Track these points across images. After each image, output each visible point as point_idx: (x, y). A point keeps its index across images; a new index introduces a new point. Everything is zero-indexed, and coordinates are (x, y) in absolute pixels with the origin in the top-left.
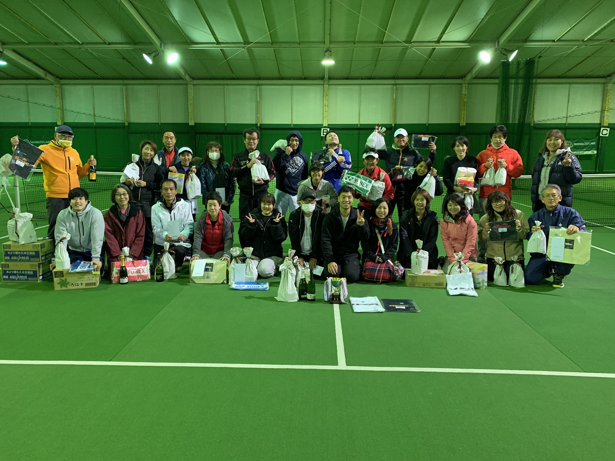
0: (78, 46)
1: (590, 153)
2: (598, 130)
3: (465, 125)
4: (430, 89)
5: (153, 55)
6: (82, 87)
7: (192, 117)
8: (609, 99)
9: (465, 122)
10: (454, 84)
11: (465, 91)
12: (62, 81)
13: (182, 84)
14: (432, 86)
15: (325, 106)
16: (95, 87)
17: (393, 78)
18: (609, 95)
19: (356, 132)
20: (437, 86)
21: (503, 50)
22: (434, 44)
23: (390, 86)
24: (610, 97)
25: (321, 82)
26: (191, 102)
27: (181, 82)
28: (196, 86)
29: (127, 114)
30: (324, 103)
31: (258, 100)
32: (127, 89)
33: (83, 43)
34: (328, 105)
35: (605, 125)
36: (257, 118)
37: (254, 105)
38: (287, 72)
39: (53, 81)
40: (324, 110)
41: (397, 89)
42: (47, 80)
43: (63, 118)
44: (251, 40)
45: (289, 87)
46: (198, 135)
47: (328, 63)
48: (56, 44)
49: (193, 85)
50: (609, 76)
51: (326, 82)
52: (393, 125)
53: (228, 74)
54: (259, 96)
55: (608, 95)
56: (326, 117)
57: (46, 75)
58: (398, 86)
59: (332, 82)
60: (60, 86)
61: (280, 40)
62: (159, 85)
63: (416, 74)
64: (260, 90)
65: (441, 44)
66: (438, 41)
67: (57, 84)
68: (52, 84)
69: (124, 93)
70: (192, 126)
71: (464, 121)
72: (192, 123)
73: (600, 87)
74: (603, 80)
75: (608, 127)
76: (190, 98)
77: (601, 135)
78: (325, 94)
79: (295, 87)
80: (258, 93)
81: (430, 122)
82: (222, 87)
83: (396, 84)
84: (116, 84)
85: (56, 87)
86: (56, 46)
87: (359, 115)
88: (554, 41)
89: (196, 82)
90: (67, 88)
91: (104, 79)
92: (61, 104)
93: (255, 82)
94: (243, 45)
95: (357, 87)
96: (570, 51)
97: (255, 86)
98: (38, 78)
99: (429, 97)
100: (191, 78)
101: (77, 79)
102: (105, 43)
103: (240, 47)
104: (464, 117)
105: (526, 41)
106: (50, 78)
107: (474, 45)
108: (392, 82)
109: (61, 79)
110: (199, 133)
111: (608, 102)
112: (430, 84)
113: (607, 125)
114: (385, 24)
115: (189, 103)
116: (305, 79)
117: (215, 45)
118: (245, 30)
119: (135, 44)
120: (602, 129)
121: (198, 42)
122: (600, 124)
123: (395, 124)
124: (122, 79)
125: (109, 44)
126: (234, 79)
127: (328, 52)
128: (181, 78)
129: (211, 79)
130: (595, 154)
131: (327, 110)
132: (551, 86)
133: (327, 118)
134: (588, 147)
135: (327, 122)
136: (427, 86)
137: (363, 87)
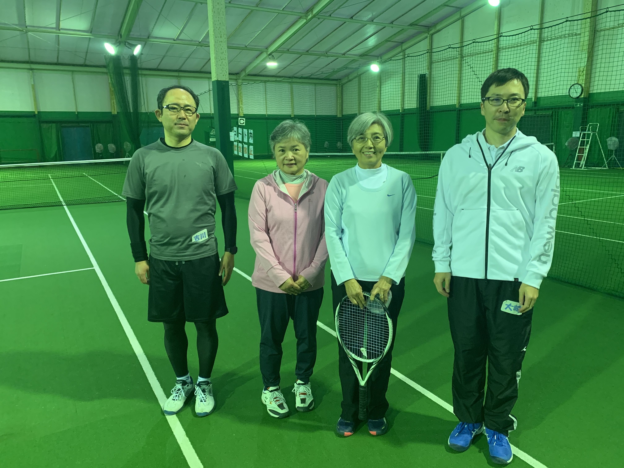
2: (236, 120)
3: (116, 113)
4: (72, 76)
9: (116, 110)
10: (99, 72)
14: (75, 73)
17: (27, 62)
20: (81, 73)
21: (127, 43)
22: (54, 30)
23: (25, 71)
35: (241, 115)
41: (33, 74)
52: (36, 113)
58: (34, 71)
65: (61, 31)
66: (58, 28)
71: (114, 110)
75: (244, 117)
77: (239, 124)
81: (79, 111)
83: (32, 69)
88: (173, 40)
96: (193, 50)
99: (74, 85)
104: (114, 106)
105: (149, 37)
108: (27, 66)
111: (241, 96)
112: (73, 71)
113: (243, 115)
120: (239, 119)
122: (238, 114)
123: (38, 112)
132: (193, 79)
136: (69, 73)
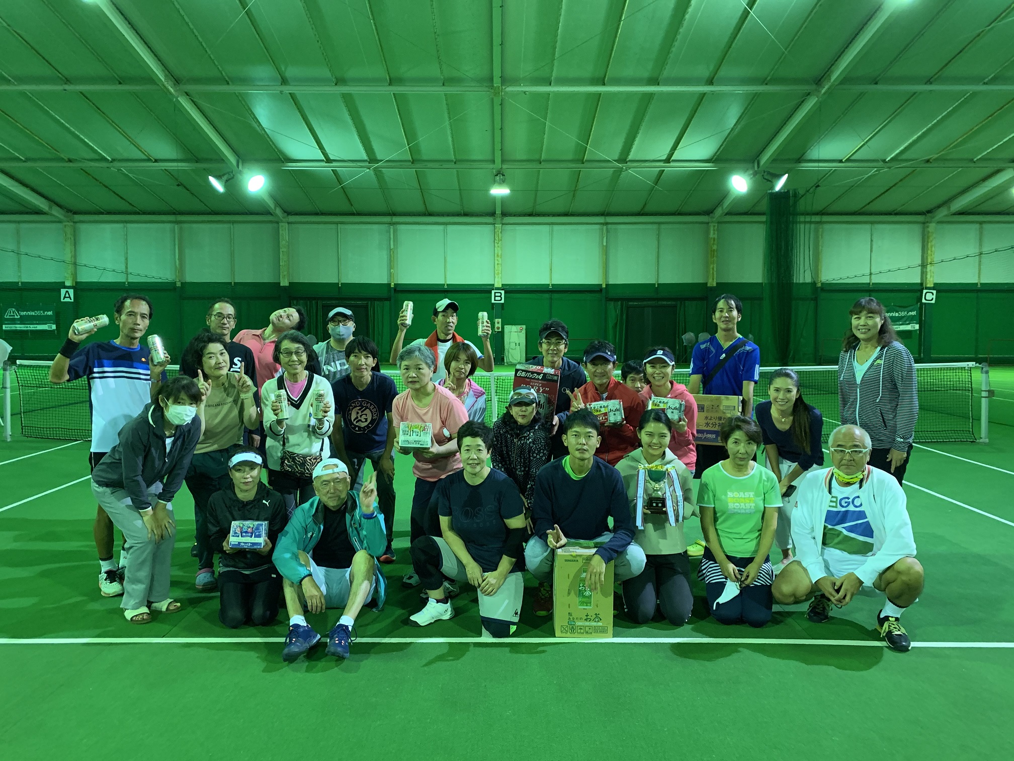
0: (104, 165)
1: (908, 327)
2: (918, 294)
3: (715, 285)
4: (659, 229)
5: (225, 178)
6: (108, 227)
7: (286, 273)
8: (932, 247)
9: (715, 280)
10: (696, 223)
11: (714, 234)
12: (77, 217)
13: (271, 222)
14: (663, 226)
15: (498, 256)
16: (129, 225)
17: (602, 214)
18: (931, 241)
19: (547, 296)
20: (670, 226)
21: (766, 173)
22: (662, 164)
23: (597, 227)
24: (933, 243)
25: (489, 220)
26: (285, 250)
27: (269, 218)
28: (293, 225)
29: (181, 269)
30: (496, 252)
31: (392, 247)
32: (181, 229)
33: (113, 160)
34: (501, 255)
35: (928, 286)
36: (390, 275)
37: (384, 254)
38: (436, 206)
39: (61, 217)
40: (496, 262)
41: (608, 231)
42: (52, 215)
43: (75, 275)
44: (379, 158)
45: (441, 227)
47: (500, 191)
48: (70, 161)
49: (288, 223)
50: (929, 212)
51: (498, 220)
52: (604, 286)
53: (346, 207)
54: (394, 241)
55: (929, 240)
56: (498, 273)
57: (50, 207)
58: (610, 226)
59: (508, 220)
60: (72, 224)
61: (425, 158)
62: (234, 222)
63: (637, 208)
64: (395, 231)
65: (672, 164)
66: (668, 160)
67: (68, 222)
68: (60, 222)
69: (177, 236)
70: (285, 287)
71: (713, 279)
72: (284, 283)
73: (917, 228)
74: (920, 218)
75: (933, 288)
76: (283, 243)
77: (924, 301)
78: (497, 238)
79: (450, 228)
80: (392, 237)
81: (661, 281)
82: (334, 226)
83: (607, 224)
84: (163, 222)
85: (65, 226)
86: (71, 164)
87: (551, 270)
88: (841, 161)
89: (292, 219)
90: (83, 227)
91: (144, 213)
92: (73, 253)
93: (387, 219)
94: (367, 164)
95: (547, 228)
96: (867, 176)
97: (387, 225)
98: (38, 212)
99: (658, 243)
100: (285, 212)
101: (102, 213)
102: (149, 160)
103: (362, 167)
104: (713, 273)
105: (799, 160)
106: (57, 212)
107: (722, 165)
108: (601, 219)
109: (75, 213)
110: (297, 299)
111: (931, 251)
112: (659, 223)
113: (932, 286)
114: (585, 135)
115: (281, 252)
116: (466, 215)
117: (324, 164)
118: (370, 142)
119: (197, 162)
120: (925, 291)
121: (298, 159)
122: (921, 284)
123: (606, 285)
124: (174, 214)
125: (156, 161)
126: (353, 214)
127: (500, 176)
128: (268, 213)
129: (317, 214)
130: (916, 330)
131: (500, 262)
132: (844, 226)
133: (500, 275)
134: (905, 319)
135: (500, 280)
136: (655, 227)
137: (556, 227)
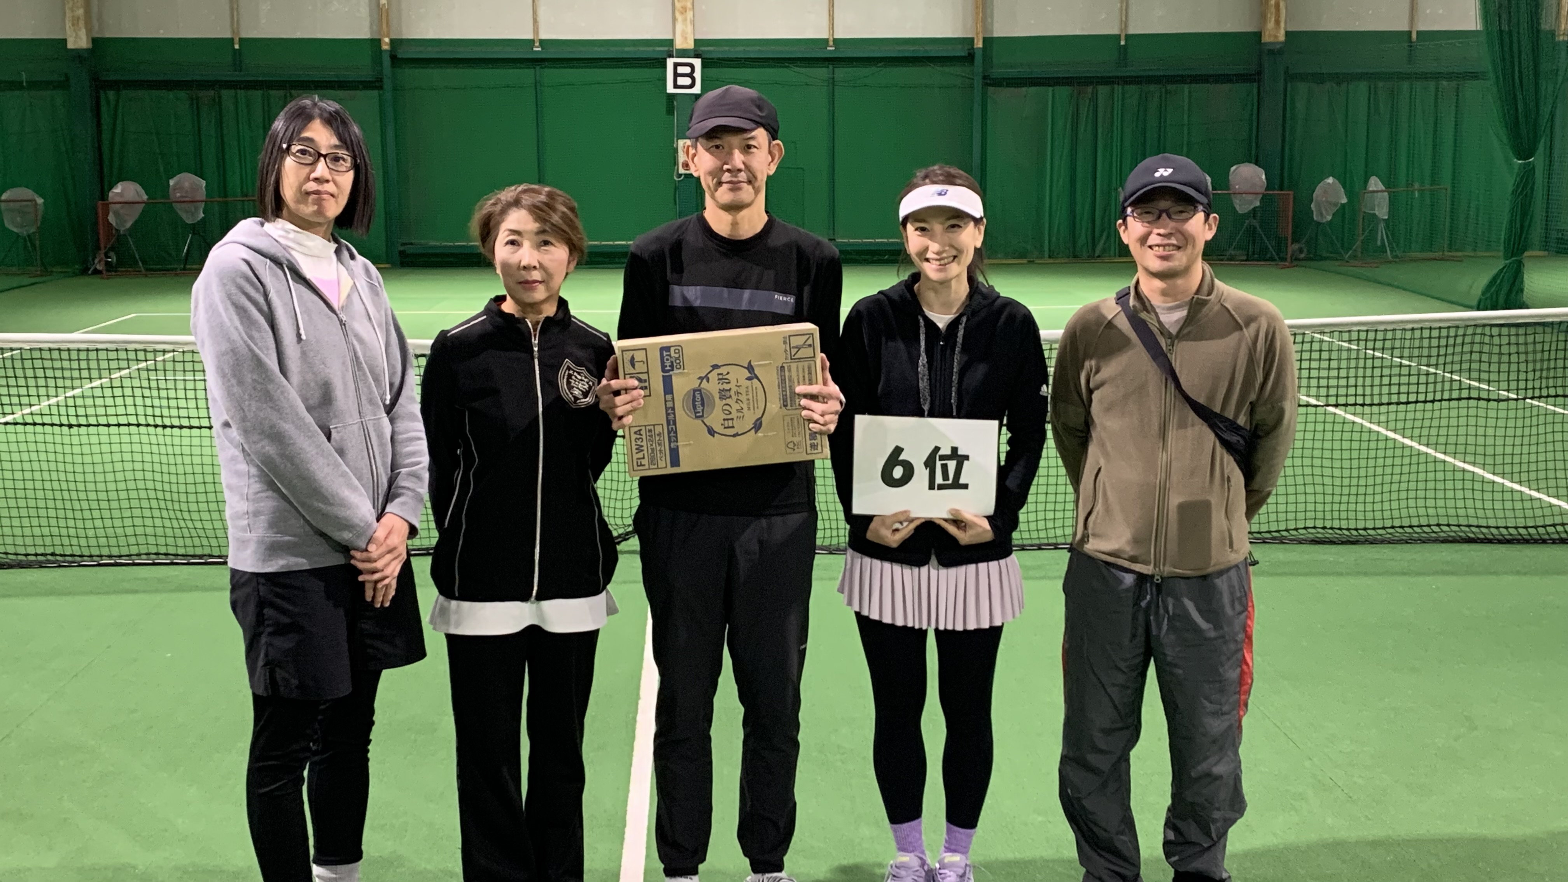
3: (1283, 39)
9: (1283, 25)
19: (822, 73)
36: (379, 14)
46: (111, 94)
52: (979, 44)
70: (79, 52)
71: (1278, 22)
72: (78, 40)
81: (1134, 30)
104: (1278, 6)
110: (116, 85)
123: (985, 40)
133: (690, 14)
